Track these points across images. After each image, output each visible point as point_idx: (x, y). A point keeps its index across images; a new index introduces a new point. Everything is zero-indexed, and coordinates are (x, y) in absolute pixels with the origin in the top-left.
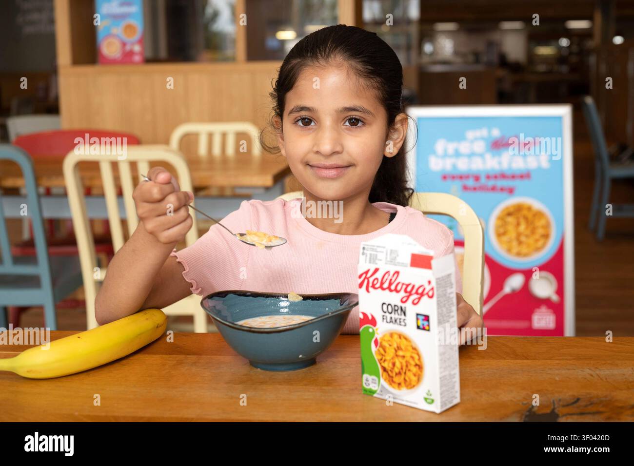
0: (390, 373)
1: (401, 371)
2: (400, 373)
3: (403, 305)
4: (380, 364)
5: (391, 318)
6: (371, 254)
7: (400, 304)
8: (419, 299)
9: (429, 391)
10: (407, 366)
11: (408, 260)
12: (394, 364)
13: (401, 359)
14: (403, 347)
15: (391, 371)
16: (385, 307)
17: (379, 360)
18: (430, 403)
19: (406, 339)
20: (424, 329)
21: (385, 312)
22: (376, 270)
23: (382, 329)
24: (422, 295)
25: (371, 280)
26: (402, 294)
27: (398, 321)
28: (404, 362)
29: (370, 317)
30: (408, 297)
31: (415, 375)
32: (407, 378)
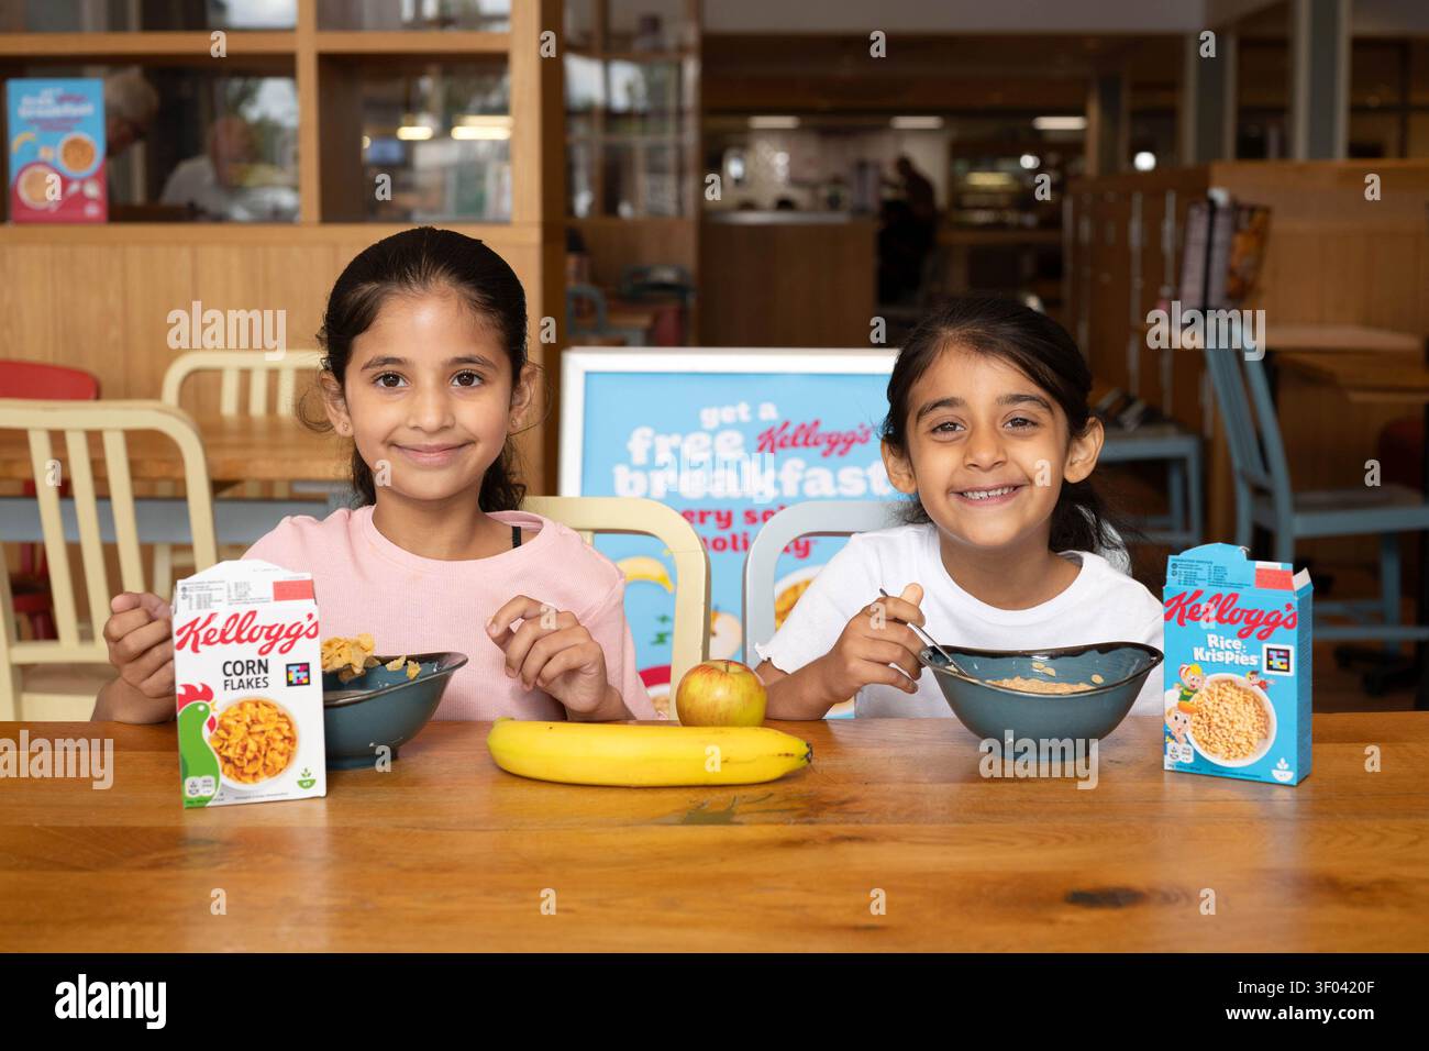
0: (237, 762)
1: (258, 754)
2: (256, 758)
3: (263, 659)
4: (219, 753)
5: (241, 681)
6: (199, 596)
7: (256, 657)
8: (292, 643)
9: (306, 770)
10: (268, 744)
11: (270, 592)
12: (245, 748)
13: (257, 738)
14: (262, 719)
15: (238, 759)
16: (229, 669)
17: (215, 749)
18: (308, 787)
19: (266, 705)
20: (300, 683)
21: (230, 675)
22: (211, 617)
23: (223, 701)
24: (297, 636)
25: (202, 634)
26: (262, 641)
27: (254, 683)
28: (263, 740)
29: (200, 689)
30: (272, 645)
31: (282, 754)
32: (267, 762)
